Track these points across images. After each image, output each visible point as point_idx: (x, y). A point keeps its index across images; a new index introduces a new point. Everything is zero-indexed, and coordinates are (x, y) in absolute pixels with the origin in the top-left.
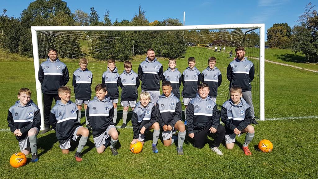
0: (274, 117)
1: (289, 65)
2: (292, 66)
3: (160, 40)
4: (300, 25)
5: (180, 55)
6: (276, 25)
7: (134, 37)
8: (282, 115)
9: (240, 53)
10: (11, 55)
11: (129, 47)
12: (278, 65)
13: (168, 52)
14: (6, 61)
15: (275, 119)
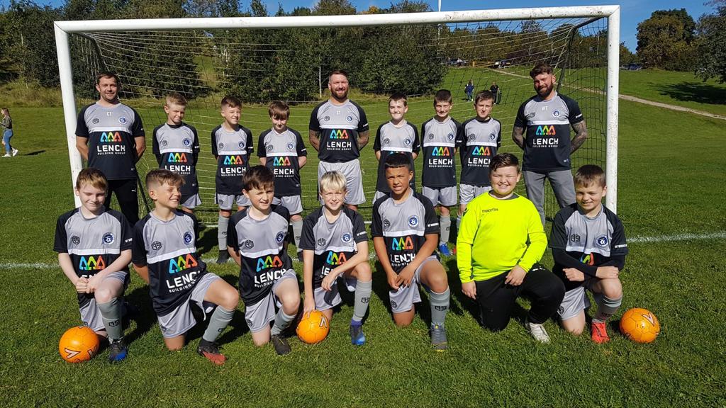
0: (641, 234)
1: (688, 110)
2: (694, 111)
3: (381, 52)
4: (716, 13)
5: (429, 88)
6: (659, 14)
7: (320, 48)
8: (661, 230)
9: (543, 79)
10: (43, 93)
11: (310, 70)
12: (662, 108)
13: (401, 82)
14: (32, 107)
15: (642, 239)
